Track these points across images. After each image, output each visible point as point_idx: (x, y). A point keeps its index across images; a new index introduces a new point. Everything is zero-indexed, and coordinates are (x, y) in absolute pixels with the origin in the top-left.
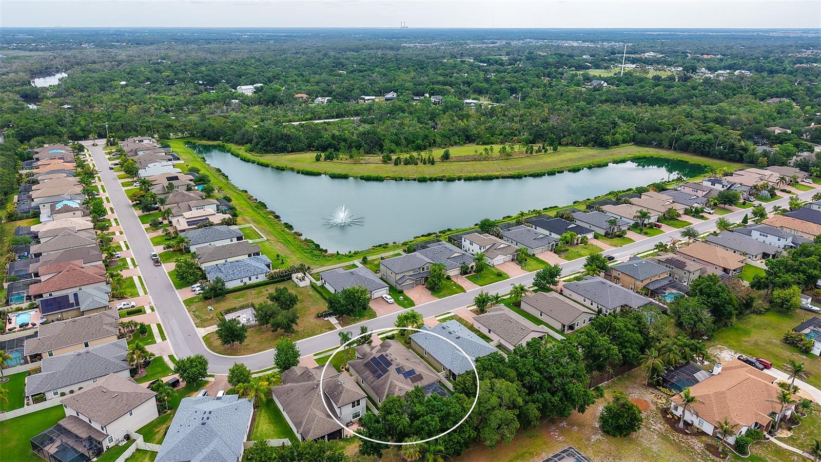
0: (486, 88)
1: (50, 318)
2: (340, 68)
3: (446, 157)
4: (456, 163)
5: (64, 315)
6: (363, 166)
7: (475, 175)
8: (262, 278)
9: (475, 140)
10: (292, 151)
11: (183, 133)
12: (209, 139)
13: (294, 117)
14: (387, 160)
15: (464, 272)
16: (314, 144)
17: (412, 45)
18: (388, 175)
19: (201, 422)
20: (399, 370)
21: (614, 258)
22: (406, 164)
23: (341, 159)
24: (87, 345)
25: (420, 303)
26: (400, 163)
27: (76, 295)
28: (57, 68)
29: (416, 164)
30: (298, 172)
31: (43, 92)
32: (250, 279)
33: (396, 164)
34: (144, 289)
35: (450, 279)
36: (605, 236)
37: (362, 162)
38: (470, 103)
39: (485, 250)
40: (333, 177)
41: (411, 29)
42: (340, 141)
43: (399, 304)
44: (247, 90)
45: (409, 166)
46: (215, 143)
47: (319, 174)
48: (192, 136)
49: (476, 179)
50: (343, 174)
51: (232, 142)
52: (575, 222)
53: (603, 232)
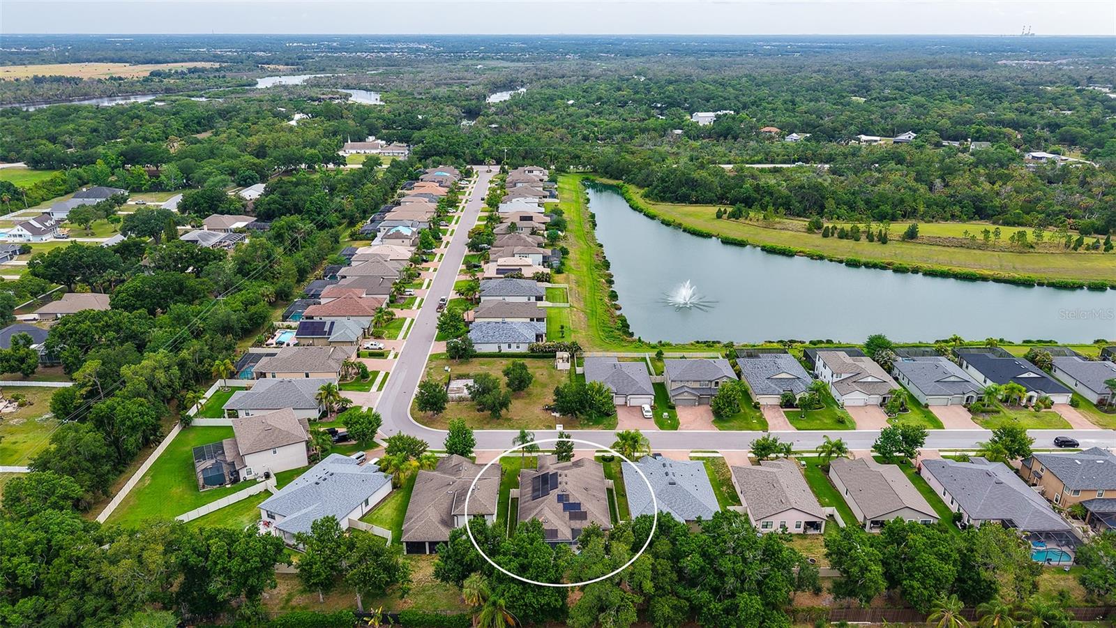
0: (1086, 135)
1: (303, 342)
2: (863, 93)
3: (911, 235)
4: (925, 247)
5: (315, 341)
6: (774, 233)
7: (945, 268)
8: (524, 349)
9: (993, 216)
10: (697, 202)
11: (584, 167)
12: (611, 177)
13: (737, 157)
14: (814, 228)
15: (788, 403)
16: (728, 195)
17: (1014, 63)
18: (802, 249)
19: (316, 480)
20: (561, 498)
21: (1078, 445)
22: (841, 237)
23: (751, 220)
24: (307, 376)
25: (687, 428)
26: (833, 235)
27: (333, 323)
28: (522, 81)
29: (857, 240)
30: (685, 230)
31: (486, 108)
32: (510, 347)
33: (825, 235)
34: (407, 333)
35: (759, 408)
36: (1095, 405)
37: (778, 226)
38: (1041, 158)
39: (839, 379)
40: (726, 242)
41: (1039, 38)
42: (765, 194)
43: (657, 422)
44: (704, 118)
45: (845, 241)
46: (614, 182)
47: (709, 236)
48: (595, 171)
49: (944, 275)
50: (739, 239)
51: (634, 183)
52: (1055, 371)
53: (1094, 399)
